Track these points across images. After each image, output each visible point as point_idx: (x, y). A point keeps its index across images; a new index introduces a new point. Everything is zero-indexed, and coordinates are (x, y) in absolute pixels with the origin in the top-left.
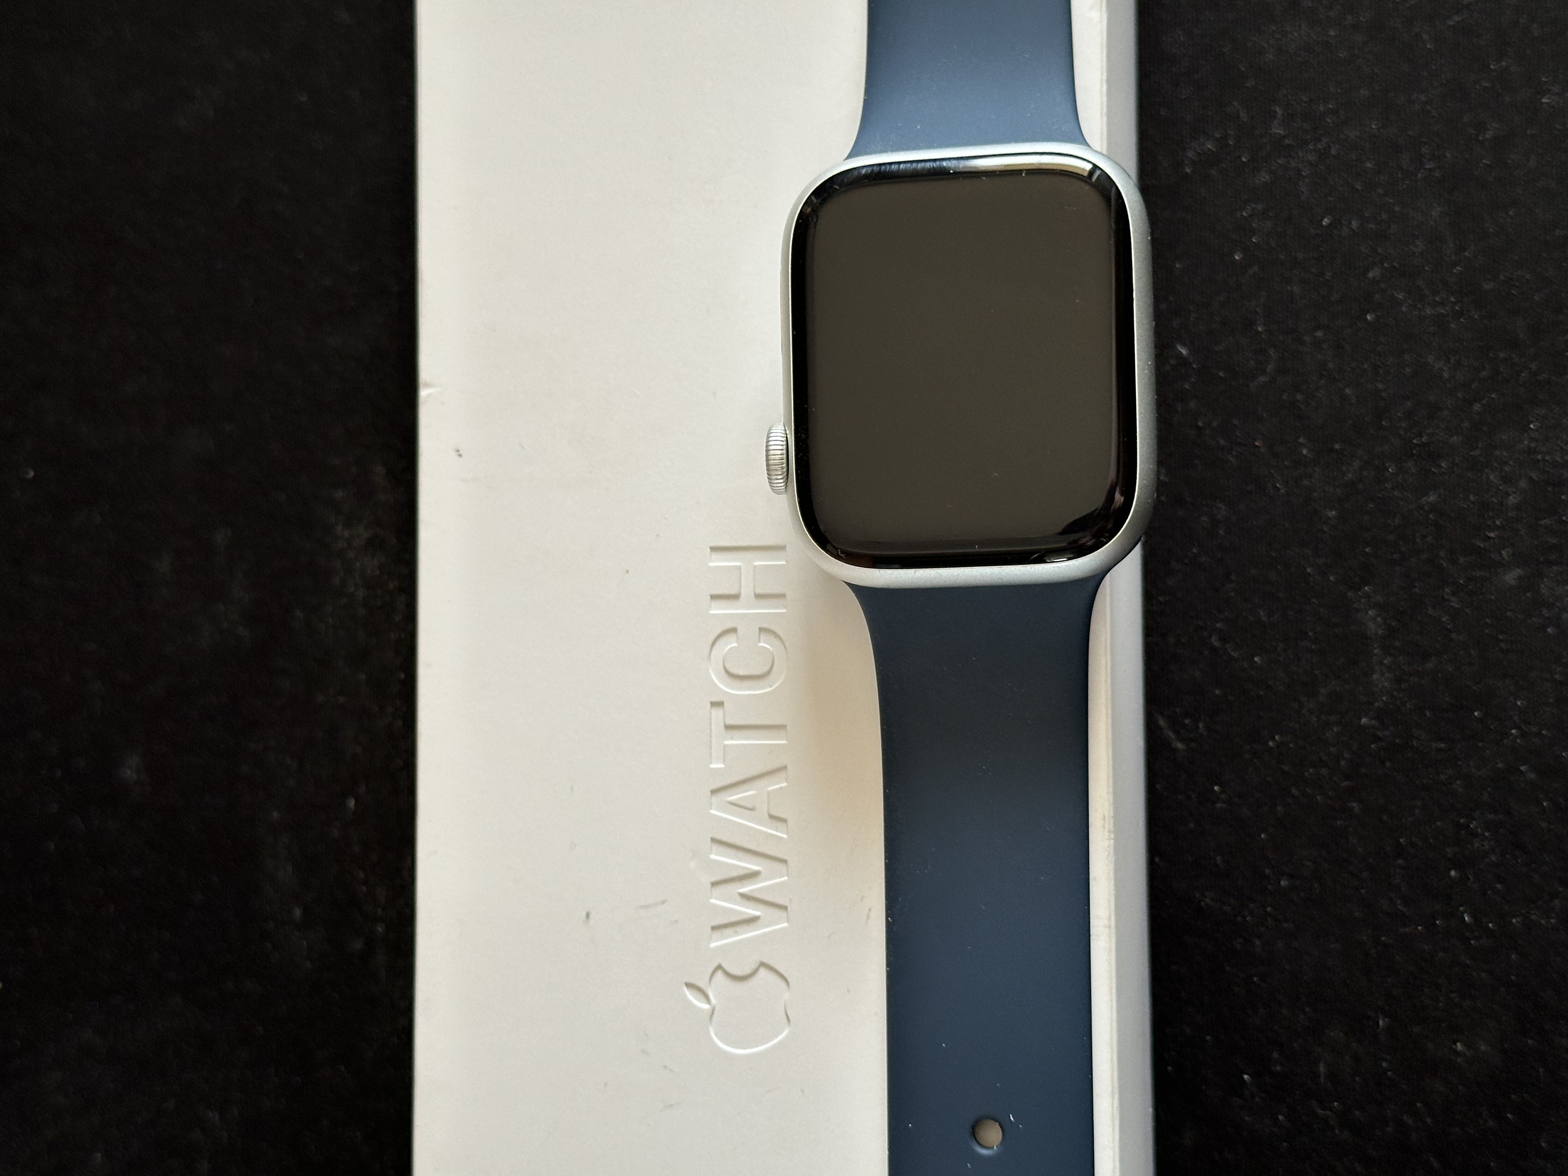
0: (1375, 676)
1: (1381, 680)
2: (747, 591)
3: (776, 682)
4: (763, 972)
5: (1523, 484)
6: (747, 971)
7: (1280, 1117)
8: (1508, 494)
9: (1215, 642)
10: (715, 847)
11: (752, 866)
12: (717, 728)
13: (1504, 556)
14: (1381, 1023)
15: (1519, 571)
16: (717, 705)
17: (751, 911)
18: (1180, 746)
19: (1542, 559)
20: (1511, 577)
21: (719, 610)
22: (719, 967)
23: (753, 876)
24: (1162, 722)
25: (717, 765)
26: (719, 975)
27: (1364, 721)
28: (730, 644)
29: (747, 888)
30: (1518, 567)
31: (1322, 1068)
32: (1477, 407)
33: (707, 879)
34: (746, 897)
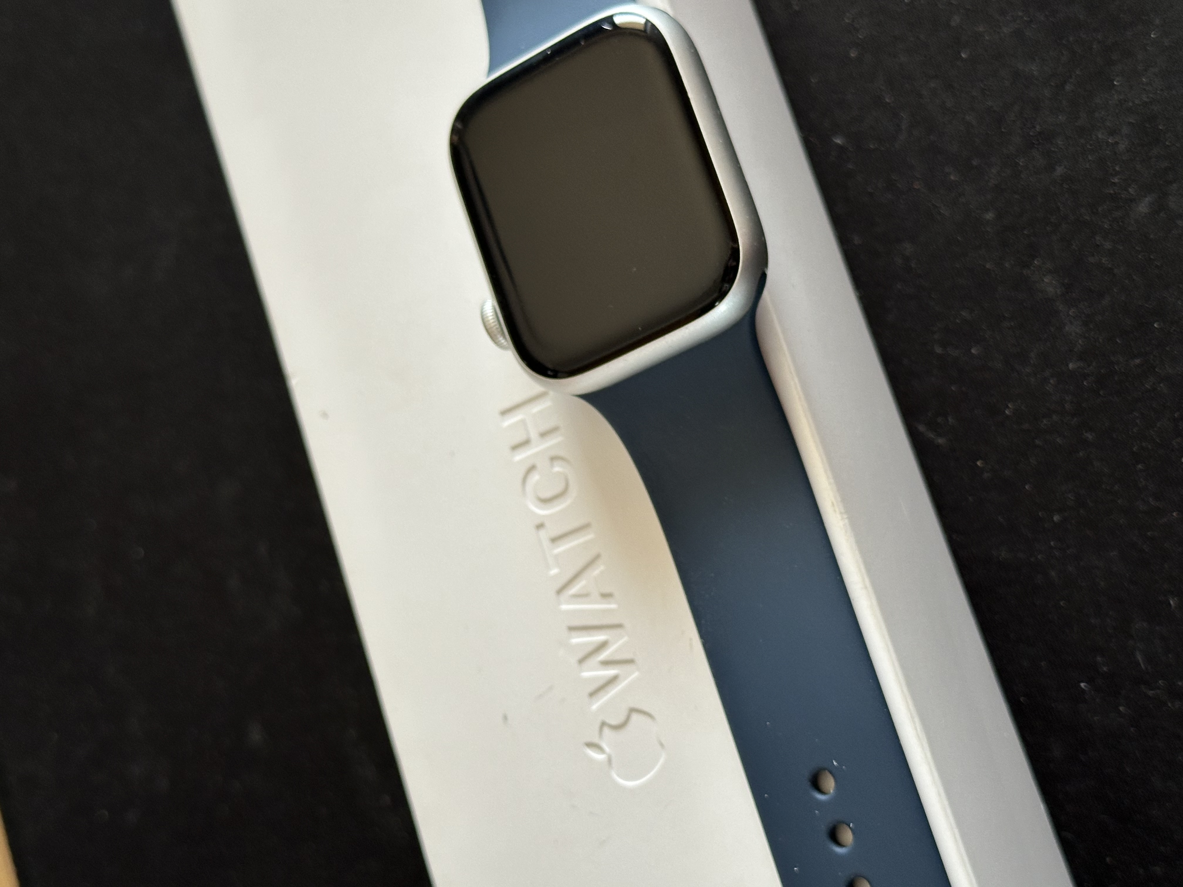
0: (1067, 328)
1: (1073, 329)
2: (534, 435)
3: (573, 492)
4: (635, 717)
5: (1125, 130)
6: (621, 719)
7: (1121, 708)
8: (1117, 143)
9: (939, 350)
10: (574, 634)
11: (599, 637)
12: (546, 543)
13: (1131, 192)
14: (1172, 602)
15: (1148, 199)
16: (540, 526)
17: (611, 672)
18: (940, 441)
19: (1161, 182)
20: (1143, 207)
21: (520, 456)
22: (603, 724)
23: (603, 646)
24: (922, 428)
25: (554, 571)
26: (606, 731)
27: (1071, 366)
28: (535, 477)
29: (604, 655)
30: (1146, 197)
31: (1139, 657)
32: (1068, 87)
33: (573, 660)
34: (607, 663)
